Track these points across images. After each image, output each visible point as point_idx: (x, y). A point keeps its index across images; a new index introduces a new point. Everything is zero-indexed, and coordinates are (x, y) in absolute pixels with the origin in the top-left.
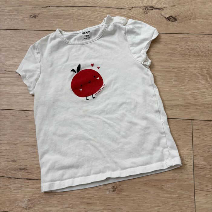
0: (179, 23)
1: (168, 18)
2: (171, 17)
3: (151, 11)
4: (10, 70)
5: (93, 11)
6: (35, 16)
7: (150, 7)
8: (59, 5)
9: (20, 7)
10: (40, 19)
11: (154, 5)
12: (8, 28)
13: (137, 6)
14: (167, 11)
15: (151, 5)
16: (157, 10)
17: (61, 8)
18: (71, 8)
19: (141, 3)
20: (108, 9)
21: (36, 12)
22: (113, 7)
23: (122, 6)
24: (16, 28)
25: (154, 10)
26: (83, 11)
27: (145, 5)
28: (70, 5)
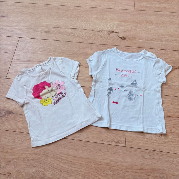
0: (127, 41)
1: (121, 38)
2: (123, 37)
3: (112, 34)
4: (32, 60)
5: (80, 31)
6: (48, 32)
7: (112, 31)
8: (62, 27)
9: (40, 27)
10: (51, 34)
11: (114, 30)
12: (33, 38)
13: (104, 30)
14: (121, 34)
15: (112, 30)
16: (116, 33)
17: (62, 29)
18: (68, 29)
19: (107, 29)
20: (88, 31)
21: (48, 30)
22: (91, 30)
23: (96, 30)
24: (37, 38)
25: (114, 33)
26: (74, 31)
27: (109, 30)
28: (68, 27)
